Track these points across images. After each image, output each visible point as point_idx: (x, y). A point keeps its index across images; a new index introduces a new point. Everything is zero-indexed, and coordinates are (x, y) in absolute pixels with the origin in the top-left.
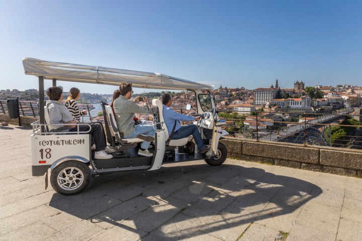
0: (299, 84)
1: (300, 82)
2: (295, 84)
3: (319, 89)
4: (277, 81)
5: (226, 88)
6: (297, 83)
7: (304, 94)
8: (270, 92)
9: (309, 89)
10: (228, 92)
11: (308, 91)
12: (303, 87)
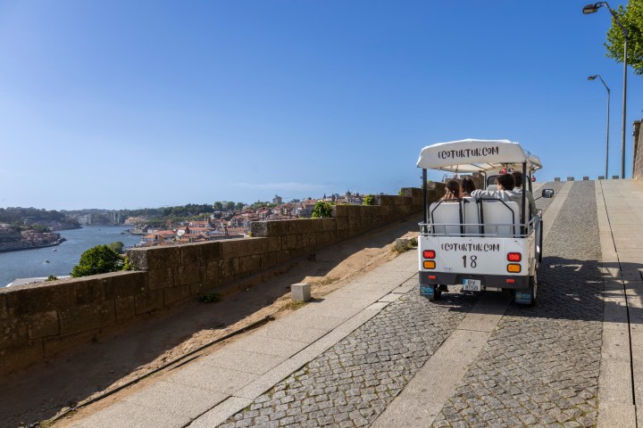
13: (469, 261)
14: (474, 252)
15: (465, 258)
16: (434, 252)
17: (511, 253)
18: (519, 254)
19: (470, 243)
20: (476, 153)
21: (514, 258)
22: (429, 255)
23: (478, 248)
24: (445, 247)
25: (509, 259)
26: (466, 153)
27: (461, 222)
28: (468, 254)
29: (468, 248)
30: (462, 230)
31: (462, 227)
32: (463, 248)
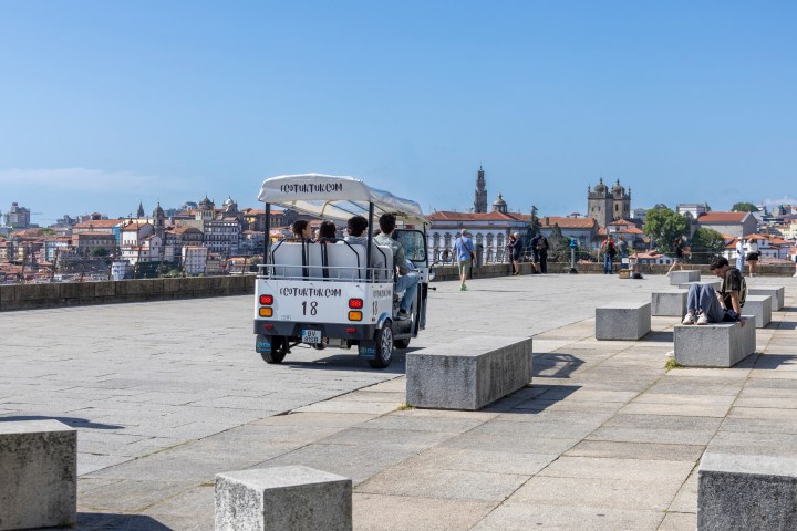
0: (609, 197)
1: (611, 185)
2: (591, 197)
3: (696, 222)
4: (481, 175)
5: (234, 206)
6: (602, 189)
7: (639, 244)
8: (495, 232)
9: (662, 221)
10: (246, 226)
11: (657, 231)
12: (627, 208)
13: (309, 308)
14: (315, 298)
15: (304, 304)
16: (271, 297)
17: (353, 299)
18: (361, 301)
19: (311, 287)
20: (320, 188)
21: (356, 304)
22: (267, 300)
23: (319, 293)
24: (284, 291)
25: (350, 306)
26: (309, 189)
27: (304, 264)
28: (309, 300)
29: (308, 293)
30: (305, 273)
31: (305, 270)
32: (304, 293)
